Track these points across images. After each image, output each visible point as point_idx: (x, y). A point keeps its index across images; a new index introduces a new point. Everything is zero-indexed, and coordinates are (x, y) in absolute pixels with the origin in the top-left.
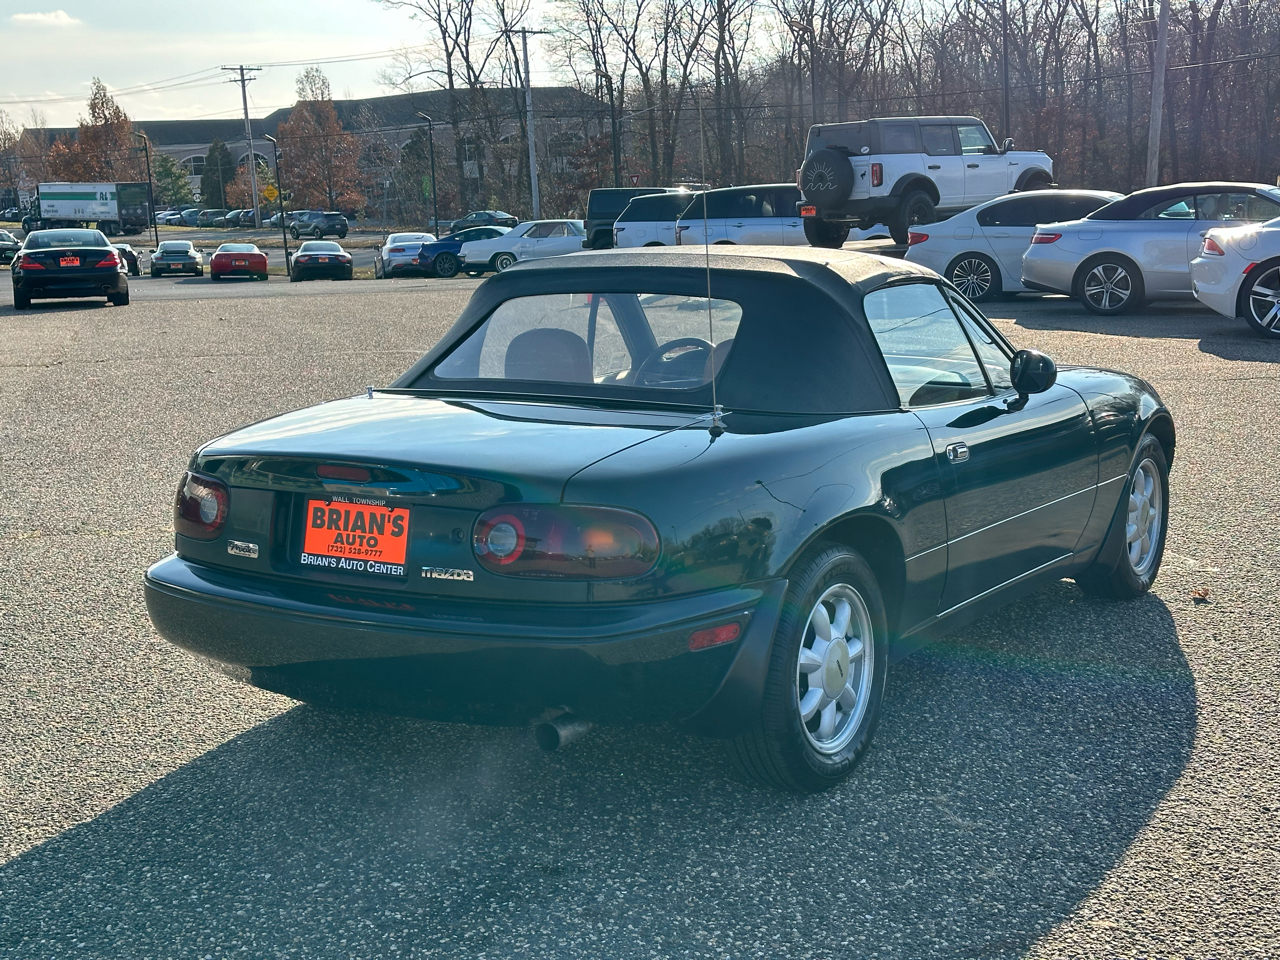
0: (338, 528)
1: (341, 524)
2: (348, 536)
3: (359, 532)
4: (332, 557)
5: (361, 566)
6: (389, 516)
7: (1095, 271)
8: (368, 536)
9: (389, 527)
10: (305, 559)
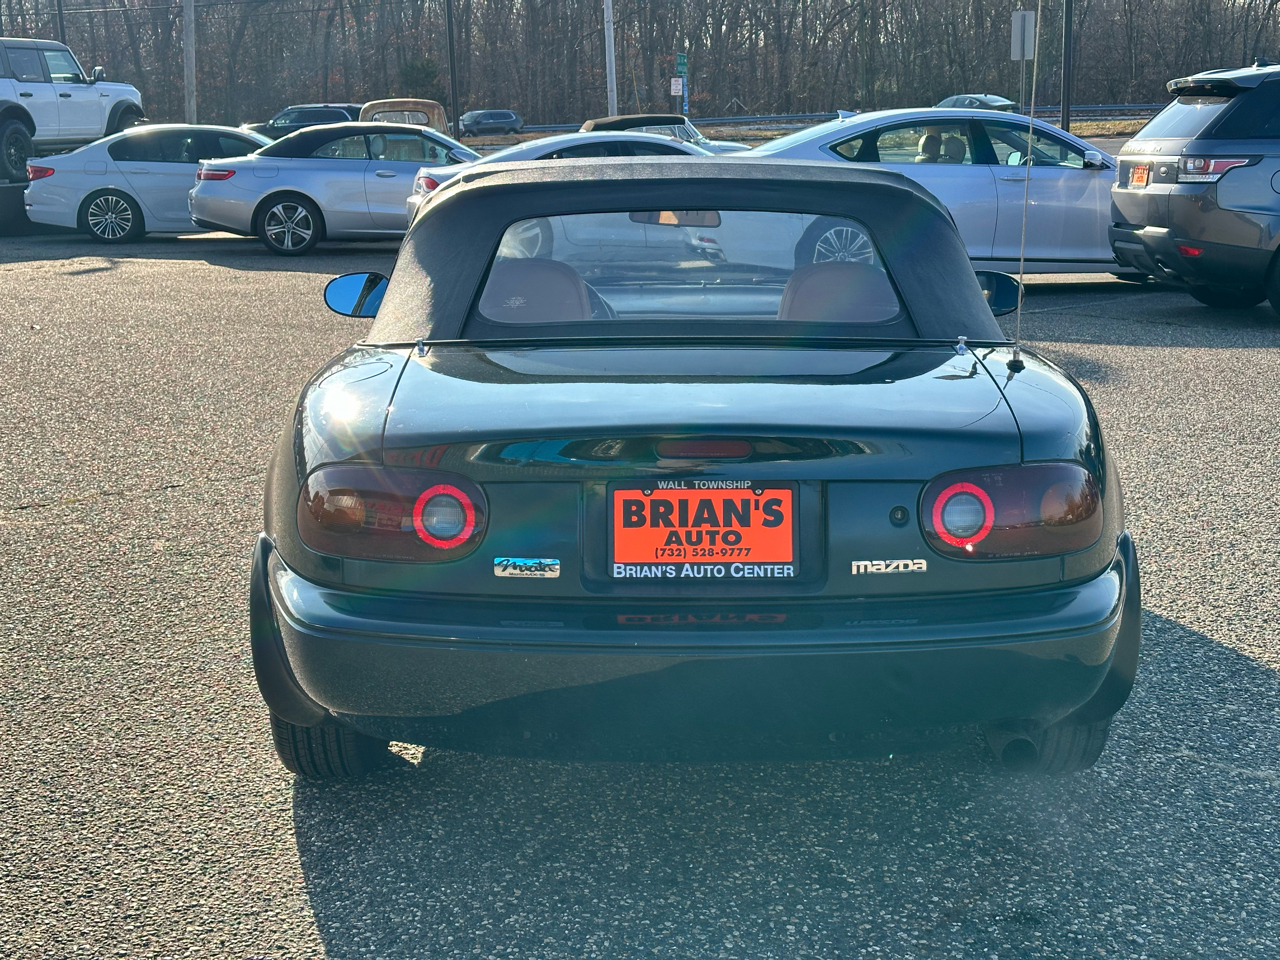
0: (669, 524)
1: (675, 518)
2: (689, 534)
3: (706, 527)
4: (667, 564)
5: (719, 571)
6: (757, 502)
7: (275, 210)
8: (723, 530)
9: (757, 517)
10: (619, 571)
